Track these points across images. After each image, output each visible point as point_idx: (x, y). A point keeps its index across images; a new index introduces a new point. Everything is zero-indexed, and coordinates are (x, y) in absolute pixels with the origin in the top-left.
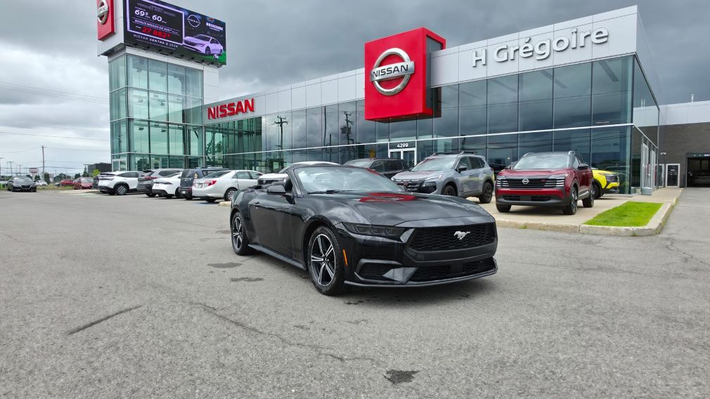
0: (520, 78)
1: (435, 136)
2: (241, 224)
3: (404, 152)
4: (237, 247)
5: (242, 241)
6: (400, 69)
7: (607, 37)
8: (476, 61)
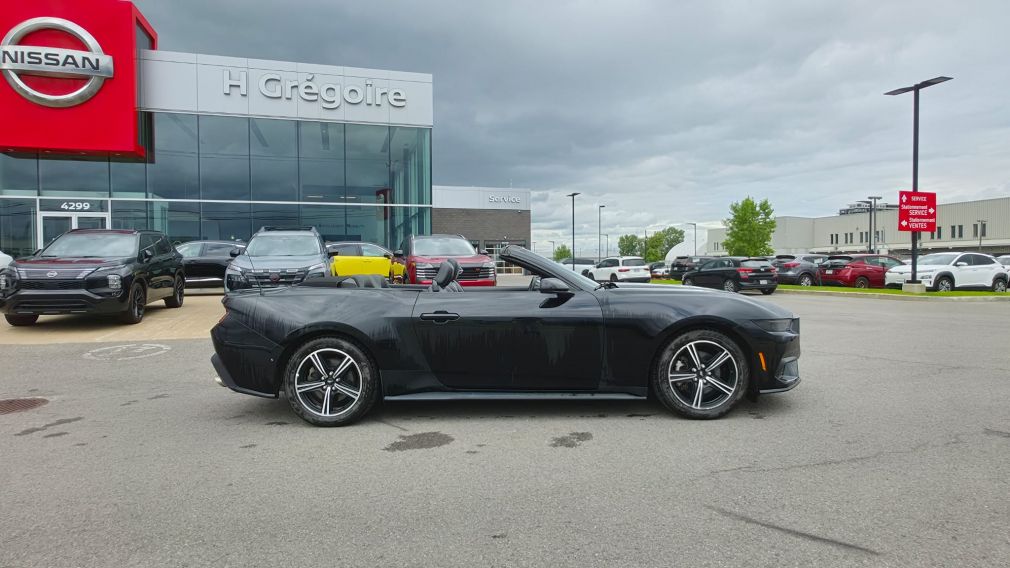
0: (298, 126)
1: (150, 194)
2: (349, 360)
3: (79, 218)
4: (325, 412)
5: (357, 395)
6: (80, 62)
7: (404, 100)
8: (231, 86)
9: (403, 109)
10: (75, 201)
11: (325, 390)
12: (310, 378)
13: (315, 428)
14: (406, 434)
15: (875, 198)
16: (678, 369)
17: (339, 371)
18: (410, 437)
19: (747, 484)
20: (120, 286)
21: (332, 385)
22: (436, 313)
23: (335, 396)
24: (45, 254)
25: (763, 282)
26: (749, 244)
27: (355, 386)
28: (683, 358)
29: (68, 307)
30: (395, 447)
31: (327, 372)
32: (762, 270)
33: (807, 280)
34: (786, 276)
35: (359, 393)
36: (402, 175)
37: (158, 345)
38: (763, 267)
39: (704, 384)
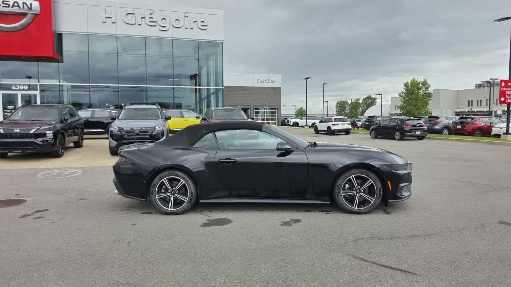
0: (145, 41)
1: (61, 81)
2: (182, 182)
3: (22, 95)
4: (171, 208)
5: (186, 199)
6: (21, 5)
7: (207, 26)
8: (106, 17)
9: (205, 31)
10: (20, 85)
11: (171, 197)
12: (163, 191)
13: (166, 216)
14: (210, 219)
15: (494, 79)
16: (346, 188)
17: (177, 187)
18: (212, 220)
19: (370, 245)
20: (52, 137)
21: (174, 194)
22: (226, 159)
23: (175, 199)
24: (11, 118)
25: (418, 133)
26: (415, 107)
27: (185, 194)
28: (349, 183)
29: (25, 149)
30: (205, 225)
31: (172, 188)
32: (418, 125)
33: (446, 131)
34: (434, 129)
35: (187, 199)
36: (205, 67)
37: (76, 170)
38: (418, 124)
39: (359, 196)
